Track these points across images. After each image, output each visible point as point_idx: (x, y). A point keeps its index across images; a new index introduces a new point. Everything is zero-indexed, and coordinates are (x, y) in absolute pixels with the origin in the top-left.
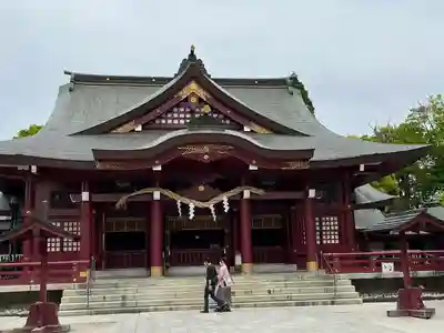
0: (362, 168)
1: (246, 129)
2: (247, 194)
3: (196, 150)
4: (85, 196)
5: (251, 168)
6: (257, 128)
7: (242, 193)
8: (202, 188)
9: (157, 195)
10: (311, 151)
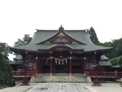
0: (95, 53)
1: (73, 43)
2: (71, 58)
3: (59, 49)
4: (37, 58)
5: (71, 53)
6: (75, 43)
7: (70, 58)
8: (61, 57)
9: (51, 58)
10: (83, 50)
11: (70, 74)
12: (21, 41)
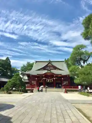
0: (68, 76)
2: (55, 79)
4: (36, 79)
8: (49, 78)
9: (44, 79)
10: (61, 74)
11: (55, 87)
12: (25, 66)
